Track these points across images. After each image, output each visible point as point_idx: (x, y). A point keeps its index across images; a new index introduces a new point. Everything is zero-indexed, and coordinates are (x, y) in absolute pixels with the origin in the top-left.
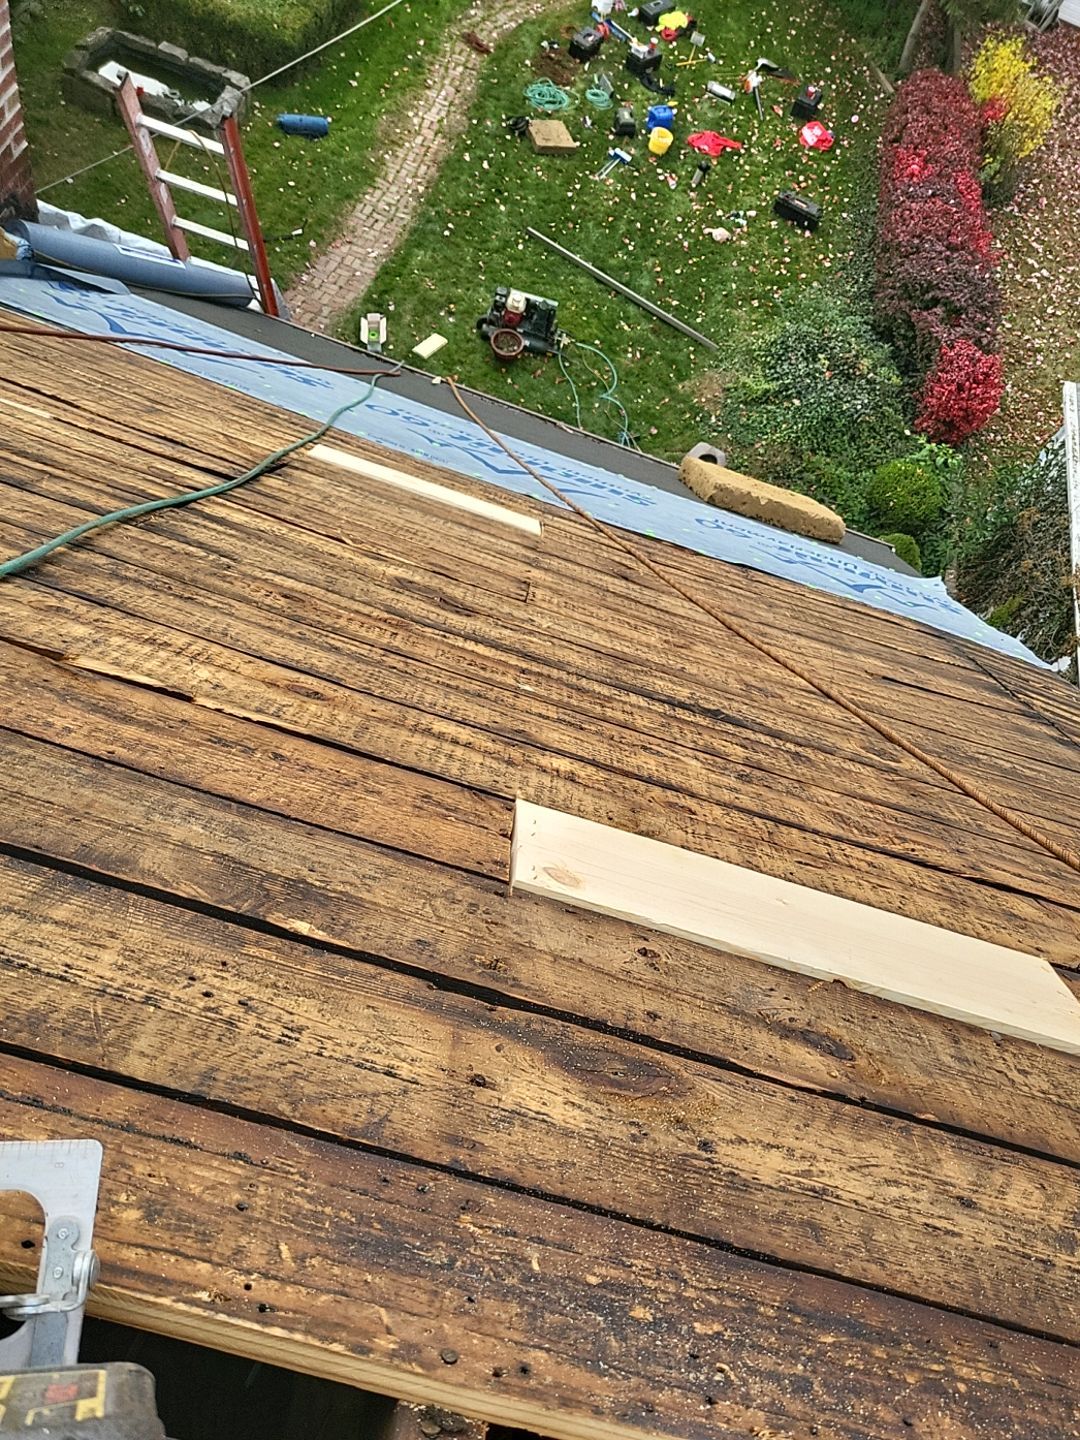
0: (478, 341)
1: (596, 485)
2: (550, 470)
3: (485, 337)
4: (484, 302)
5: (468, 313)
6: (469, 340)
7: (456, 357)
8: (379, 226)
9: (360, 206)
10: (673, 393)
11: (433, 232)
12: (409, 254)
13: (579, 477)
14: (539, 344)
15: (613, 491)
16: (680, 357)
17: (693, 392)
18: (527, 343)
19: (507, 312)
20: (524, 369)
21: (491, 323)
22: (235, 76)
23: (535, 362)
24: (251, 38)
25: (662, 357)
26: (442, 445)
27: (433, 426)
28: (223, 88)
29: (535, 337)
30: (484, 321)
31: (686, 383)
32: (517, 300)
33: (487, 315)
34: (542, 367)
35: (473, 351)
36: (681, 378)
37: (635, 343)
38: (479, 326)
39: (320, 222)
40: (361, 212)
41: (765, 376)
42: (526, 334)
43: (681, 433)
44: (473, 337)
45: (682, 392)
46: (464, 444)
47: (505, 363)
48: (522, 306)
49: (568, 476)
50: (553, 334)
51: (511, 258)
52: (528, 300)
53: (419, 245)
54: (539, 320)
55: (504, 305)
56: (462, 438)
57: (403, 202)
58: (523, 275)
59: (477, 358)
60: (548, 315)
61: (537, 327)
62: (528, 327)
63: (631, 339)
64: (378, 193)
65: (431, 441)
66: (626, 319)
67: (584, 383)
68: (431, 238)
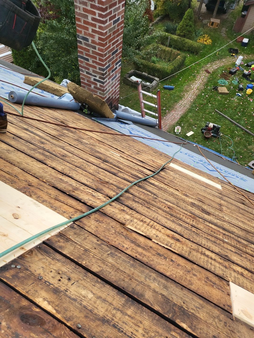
0: (201, 133)
1: (232, 175)
2: (222, 170)
3: (203, 133)
4: (203, 125)
5: (200, 127)
6: (199, 133)
7: (196, 137)
8: (182, 108)
9: (178, 104)
10: (247, 148)
11: (193, 110)
12: (188, 114)
13: (228, 172)
14: (215, 135)
15: (237, 177)
16: (249, 140)
17: (252, 148)
18: (212, 134)
19: (209, 127)
20: (211, 140)
21: (204, 129)
22: (156, 79)
23: (214, 139)
24: (161, 71)
25: (245, 140)
26: (197, 163)
27: (194, 158)
28: (154, 81)
29: (215, 133)
30: (203, 129)
31: (251, 146)
32: (211, 125)
33: (204, 128)
34: (215, 140)
35: (199, 135)
36: (249, 145)
37: (238, 136)
38: (202, 130)
39: (170, 107)
40: (178, 105)
42: (212, 133)
43: (248, 158)
45: (249, 148)
46: (201, 162)
47: (207, 139)
48: (212, 126)
49: (226, 172)
50: (219, 133)
51: (211, 116)
52: (214, 125)
53: (190, 112)
54: (216, 130)
55: (208, 126)
56: (201, 161)
57: (188, 103)
58: (213, 120)
59: (200, 137)
60: (218, 129)
61: (215, 131)
62: (213, 131)
63: (238, 135)
64: (183, 101)
65: (195, 162)
66: (237, 131)
67: (225, 144)
68: (193, 111)
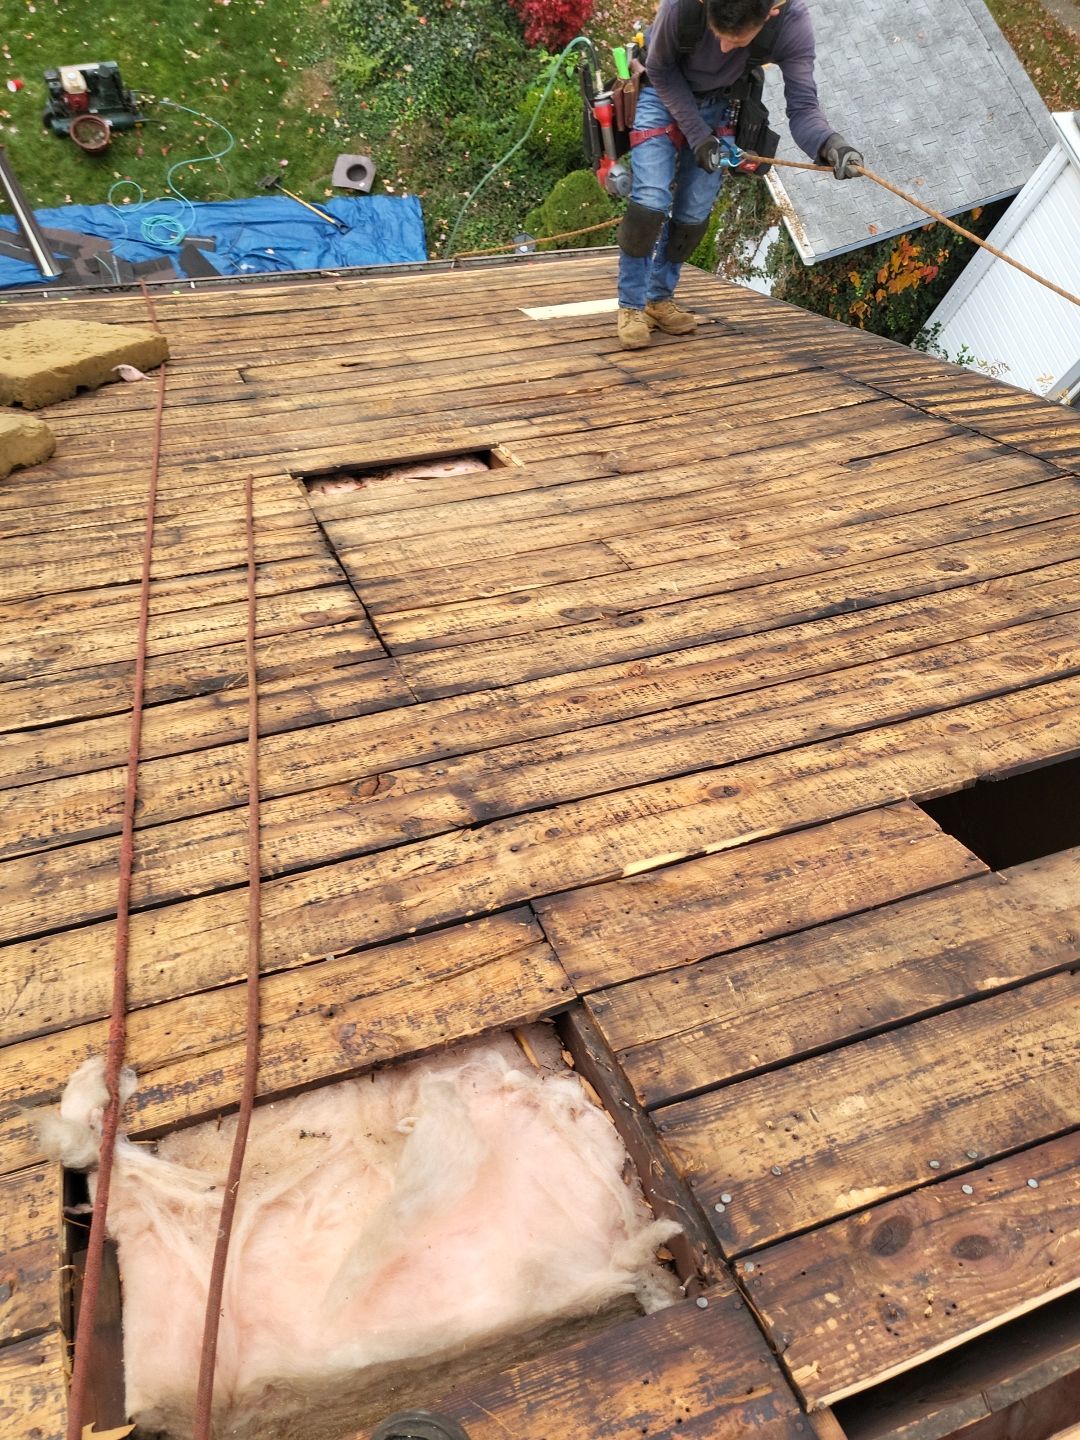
3: (62, 135)
6: (46, 146)
10: (282, 111)
14: (122, 119)
16: (268, 67)
17: (302, 102)
18: (108, 123)
19: (70, 96)
20: (123, 154)
21: (59, 116)
23: (130, 140)
25: (249, 75)
29: (114, 111)
30: (49, 117)
31: (290, 94)
32: (72, 78)
34: (140, 142)
36: (281, 89)
37: (213, 69)
38: (48, 125)
41: (363, 51)
43: (316, 154)
44: (49, 140)
45: (291, 107)
48: (82, 84)
55: (63, 91)
59: (68, 162)
60: (114, 79)
62: (99, 104)
63: (207, 66)
67: (191, 141)
